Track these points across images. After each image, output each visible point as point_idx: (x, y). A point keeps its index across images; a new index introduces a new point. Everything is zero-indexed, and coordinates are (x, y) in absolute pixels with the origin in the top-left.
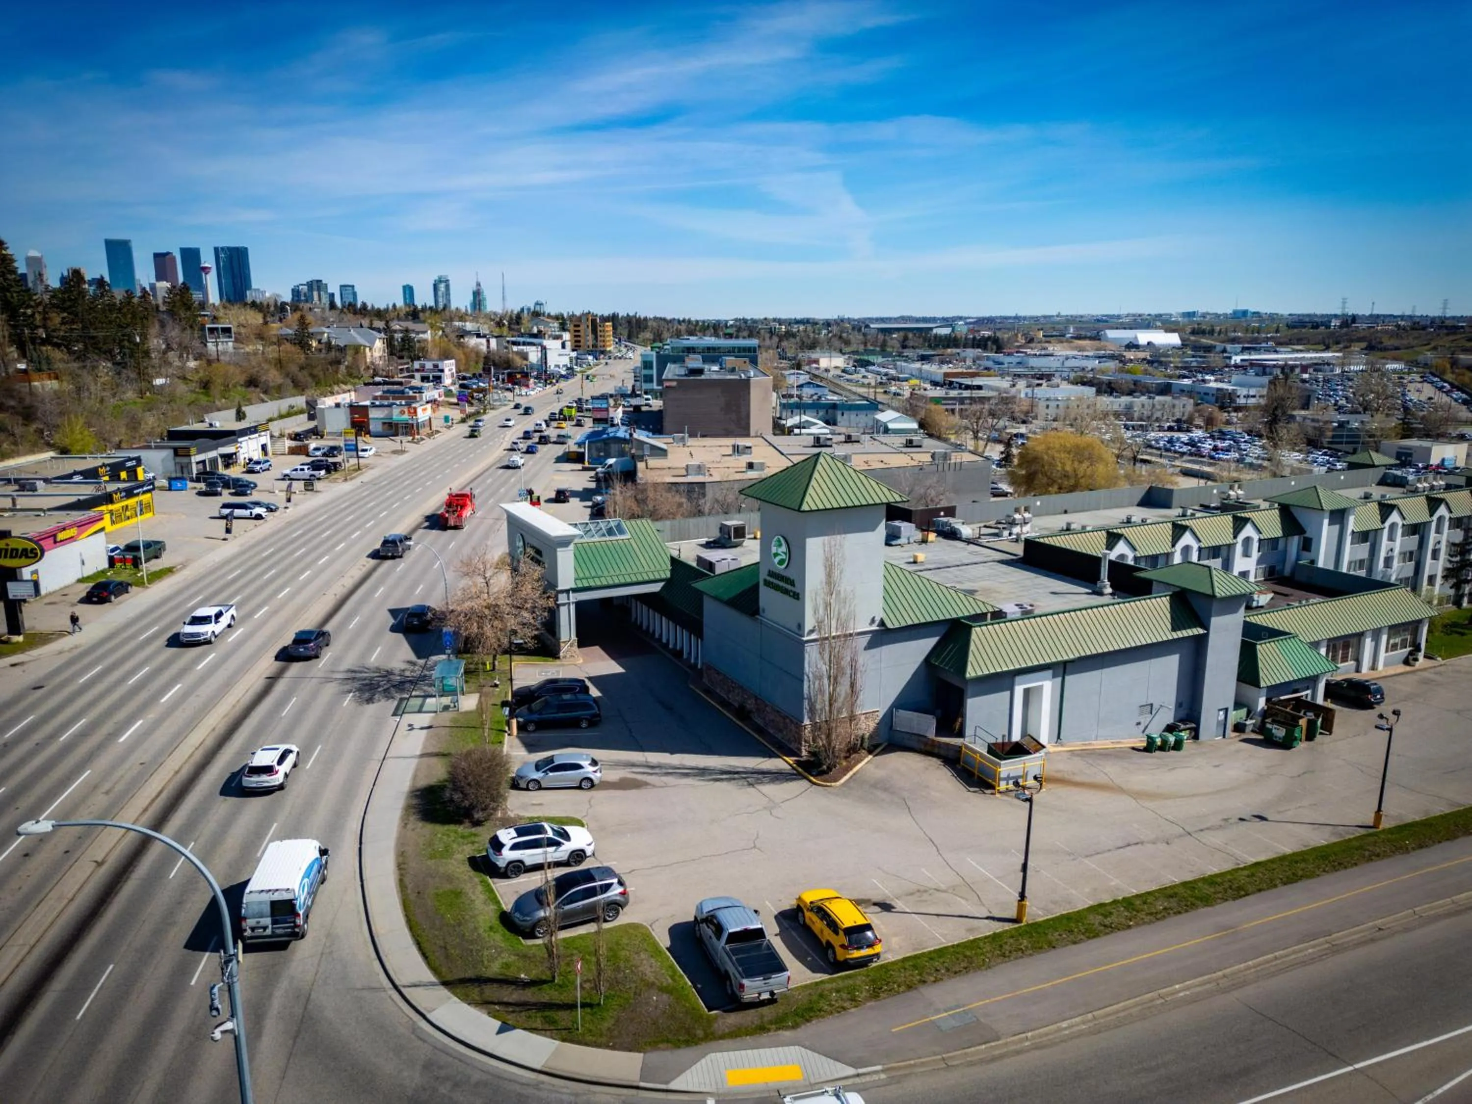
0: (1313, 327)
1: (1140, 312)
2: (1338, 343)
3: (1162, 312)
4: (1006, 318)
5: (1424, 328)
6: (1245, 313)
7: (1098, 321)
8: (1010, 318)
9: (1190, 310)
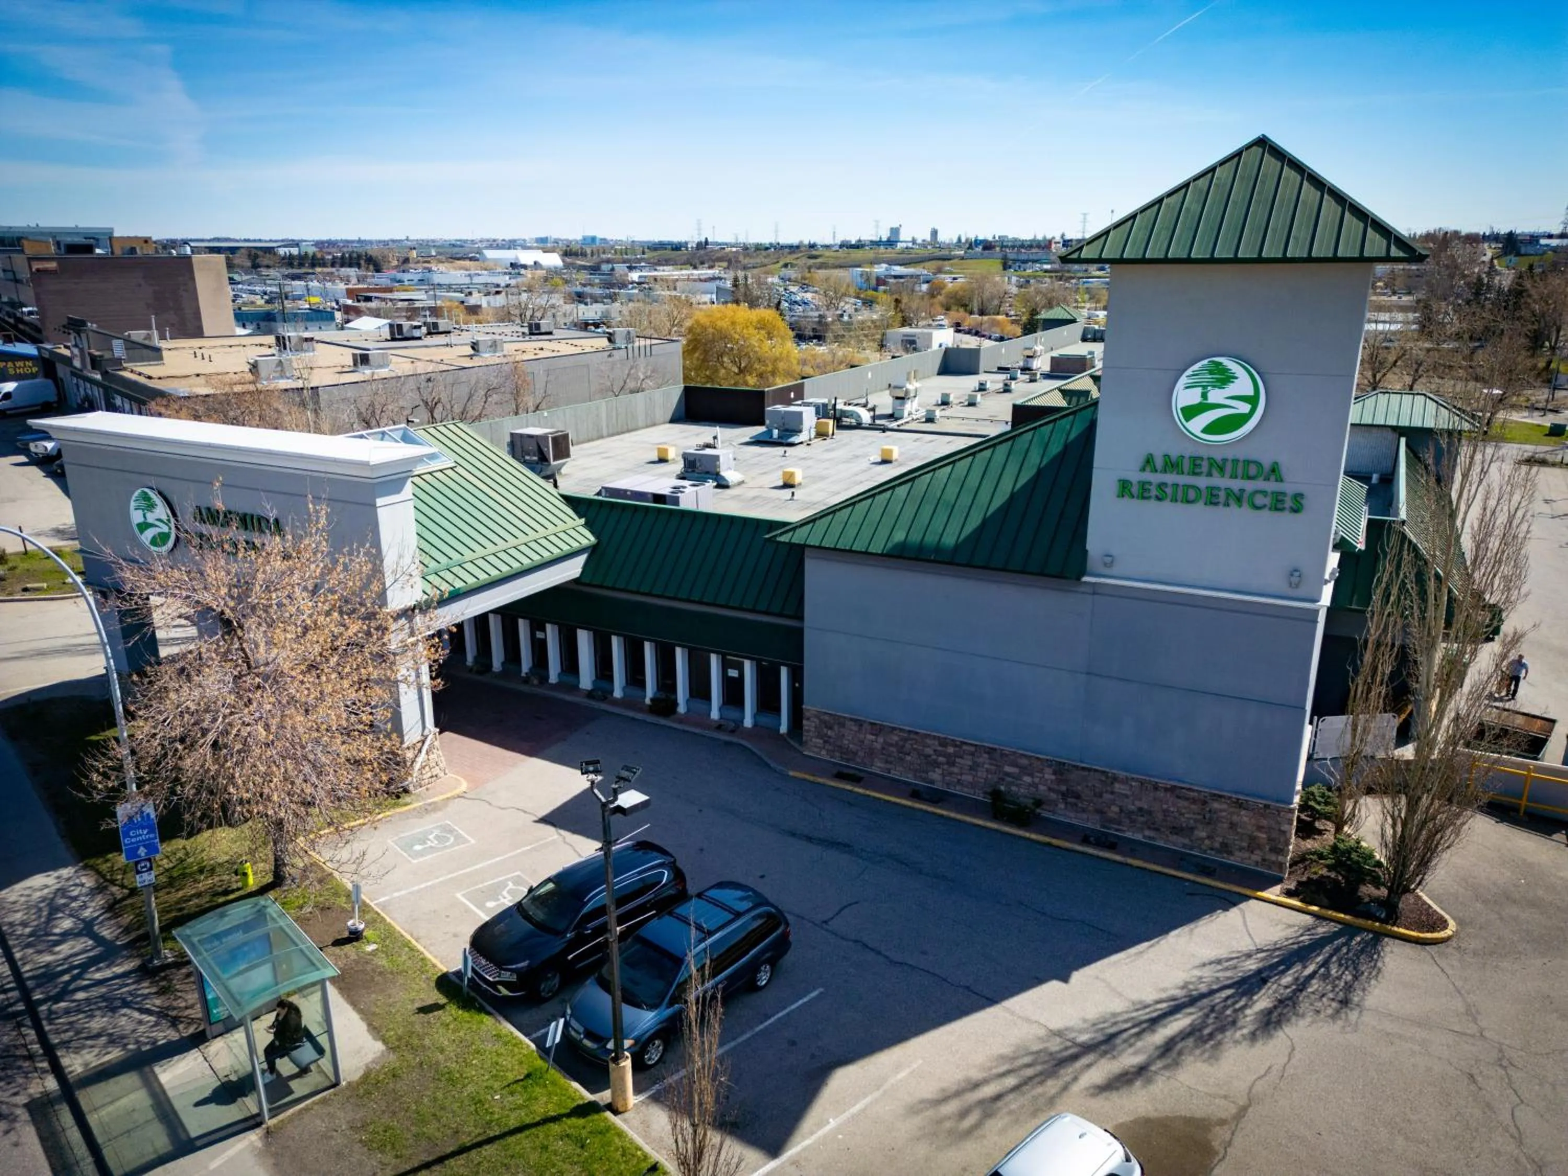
0: (673, 249)
1: (494, 237)
2: (702, 263)
3: (516, 237)
4: (348, 242)
5: (767, 249)
6: (593, 239)
7: (454, 246)
8: (353, 242)
9: (543, 235)
